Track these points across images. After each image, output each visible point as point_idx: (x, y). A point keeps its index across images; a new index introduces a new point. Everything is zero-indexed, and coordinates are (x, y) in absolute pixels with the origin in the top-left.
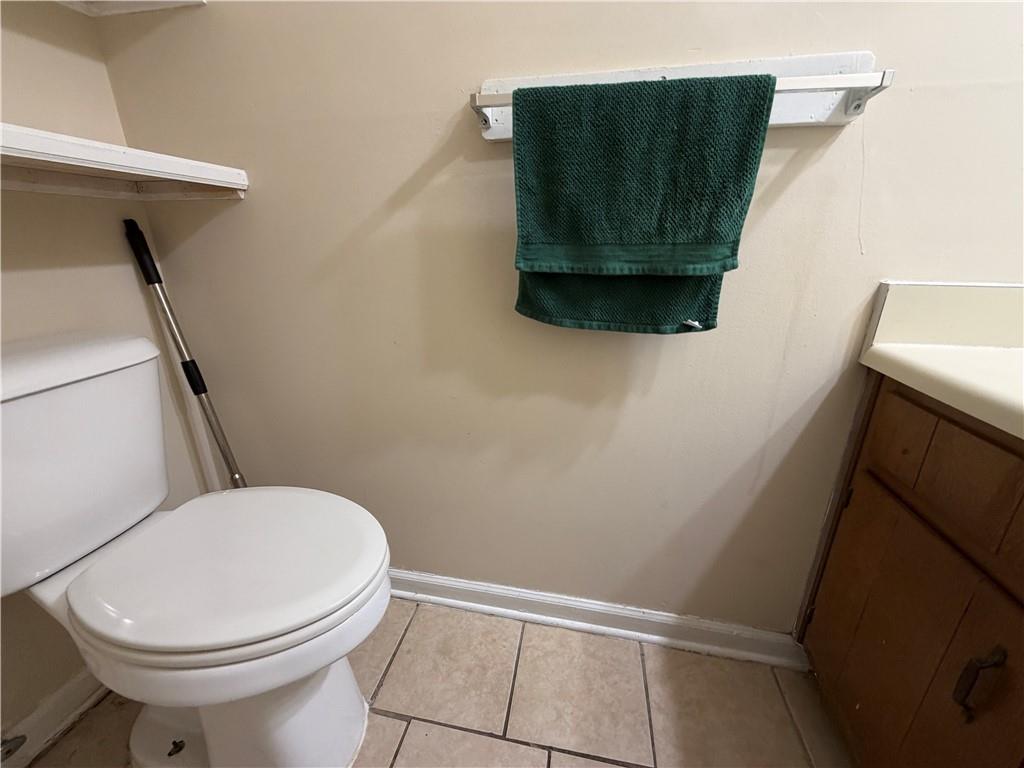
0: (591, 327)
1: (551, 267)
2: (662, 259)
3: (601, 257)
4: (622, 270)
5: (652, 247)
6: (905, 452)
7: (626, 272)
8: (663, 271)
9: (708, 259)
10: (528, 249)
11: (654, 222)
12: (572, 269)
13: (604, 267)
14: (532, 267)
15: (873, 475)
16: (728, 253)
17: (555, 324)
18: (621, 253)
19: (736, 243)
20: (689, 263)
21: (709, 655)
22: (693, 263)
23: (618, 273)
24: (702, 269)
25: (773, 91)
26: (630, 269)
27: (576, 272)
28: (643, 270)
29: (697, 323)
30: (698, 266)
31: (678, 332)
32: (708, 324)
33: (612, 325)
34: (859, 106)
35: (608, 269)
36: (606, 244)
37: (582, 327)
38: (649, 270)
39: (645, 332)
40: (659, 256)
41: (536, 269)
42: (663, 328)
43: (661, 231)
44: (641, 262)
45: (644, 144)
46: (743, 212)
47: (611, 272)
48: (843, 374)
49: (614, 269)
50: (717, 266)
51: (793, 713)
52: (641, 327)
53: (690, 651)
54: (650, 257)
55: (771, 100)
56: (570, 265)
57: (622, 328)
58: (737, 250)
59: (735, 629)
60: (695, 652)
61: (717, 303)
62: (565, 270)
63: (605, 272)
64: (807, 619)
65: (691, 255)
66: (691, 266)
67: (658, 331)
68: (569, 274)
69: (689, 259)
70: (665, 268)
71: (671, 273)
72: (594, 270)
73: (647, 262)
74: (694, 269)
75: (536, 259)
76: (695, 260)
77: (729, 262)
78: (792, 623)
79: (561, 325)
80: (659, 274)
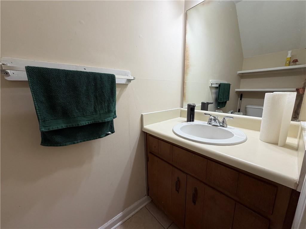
0: (78, 143)
1: (58, 127)
2: (97, 118)
3: (77, 121)
4: (86, 123)
5: (94, 115)
6: (155, 147)
7: (87, 124)
8: (98, 121)
9: (110, 117)
10: (44, 123)
11: (93, 109)
12: (67, 126)
13: (80, 124)
14: (49, 129)
15: (150, 153)
16: (114, 114)
17: (63, 146)
18: (84, 119)
19: (115, 111)
20: (105, 118)
21: (132, 216)
22: (107, 118)
23: (85, 124)
24: (109, 119)
25: (115, 78)
26: (88, 123)
27: (68, 127)
28: (92, 122)
29: (110, 133)
30: (108, 119)
31: (106, 136)
32: (113, 132)
33: (85, 140)
34: (130, 81)
35: (81, 124)
36: (78, 117)
37: (74, 143)
38: (94, 122)
39: (96, 139)
40: (96, 117)
41: (51, 129)
42: (101, 136)
43: (95, 111)
44: (91, 120)
45: (85, 88)
46: (115, 104)
47: (82, 125)
48: (140, 133)
49: (83, 124)
50: (112, 117)
51: (152, 214)
52: (95, 138)
53: (128, 219)
54: (94, 118)
55: (115, 80)
56: (66, 125)
57: (89, 140)
58: (116, 113)
59: (136, 204)
60: (129, 218)
61: (113, 126)
62: (64, 127)
63: (80, 125)
64: (148, 190)
65: (105, 116)
66: (106, 119)
67: (100, 138)
68: (66, 128)
69: (105, 117)
70: (99, 121)
71: (101, 122)
72: (76, 125)
73: (93, 120)
74: (107, 120)
75: (50, 126)
76: (107, 117)
77: (115, 116)
78: (146, 193)
79: (66, 145)
80: (97, 122)
